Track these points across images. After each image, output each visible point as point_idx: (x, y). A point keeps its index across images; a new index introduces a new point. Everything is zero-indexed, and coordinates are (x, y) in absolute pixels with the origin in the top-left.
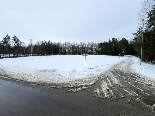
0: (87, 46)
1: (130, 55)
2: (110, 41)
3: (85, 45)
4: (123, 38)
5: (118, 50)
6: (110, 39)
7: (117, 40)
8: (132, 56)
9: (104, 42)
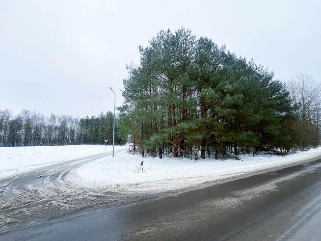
2: (103, 116)
9: (93, 117)
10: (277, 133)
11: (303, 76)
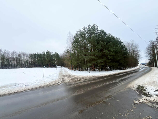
0: (10, 55)
1: (60, 66)
2: (44, 53)
3: (8, 54)
4: (56, 52)
5: (52, 62)
6: (44, 51)
7: (50, 53)
8: (62, 67)
9: (38, 53)
10: (123, 63)
11: (132, 40)
